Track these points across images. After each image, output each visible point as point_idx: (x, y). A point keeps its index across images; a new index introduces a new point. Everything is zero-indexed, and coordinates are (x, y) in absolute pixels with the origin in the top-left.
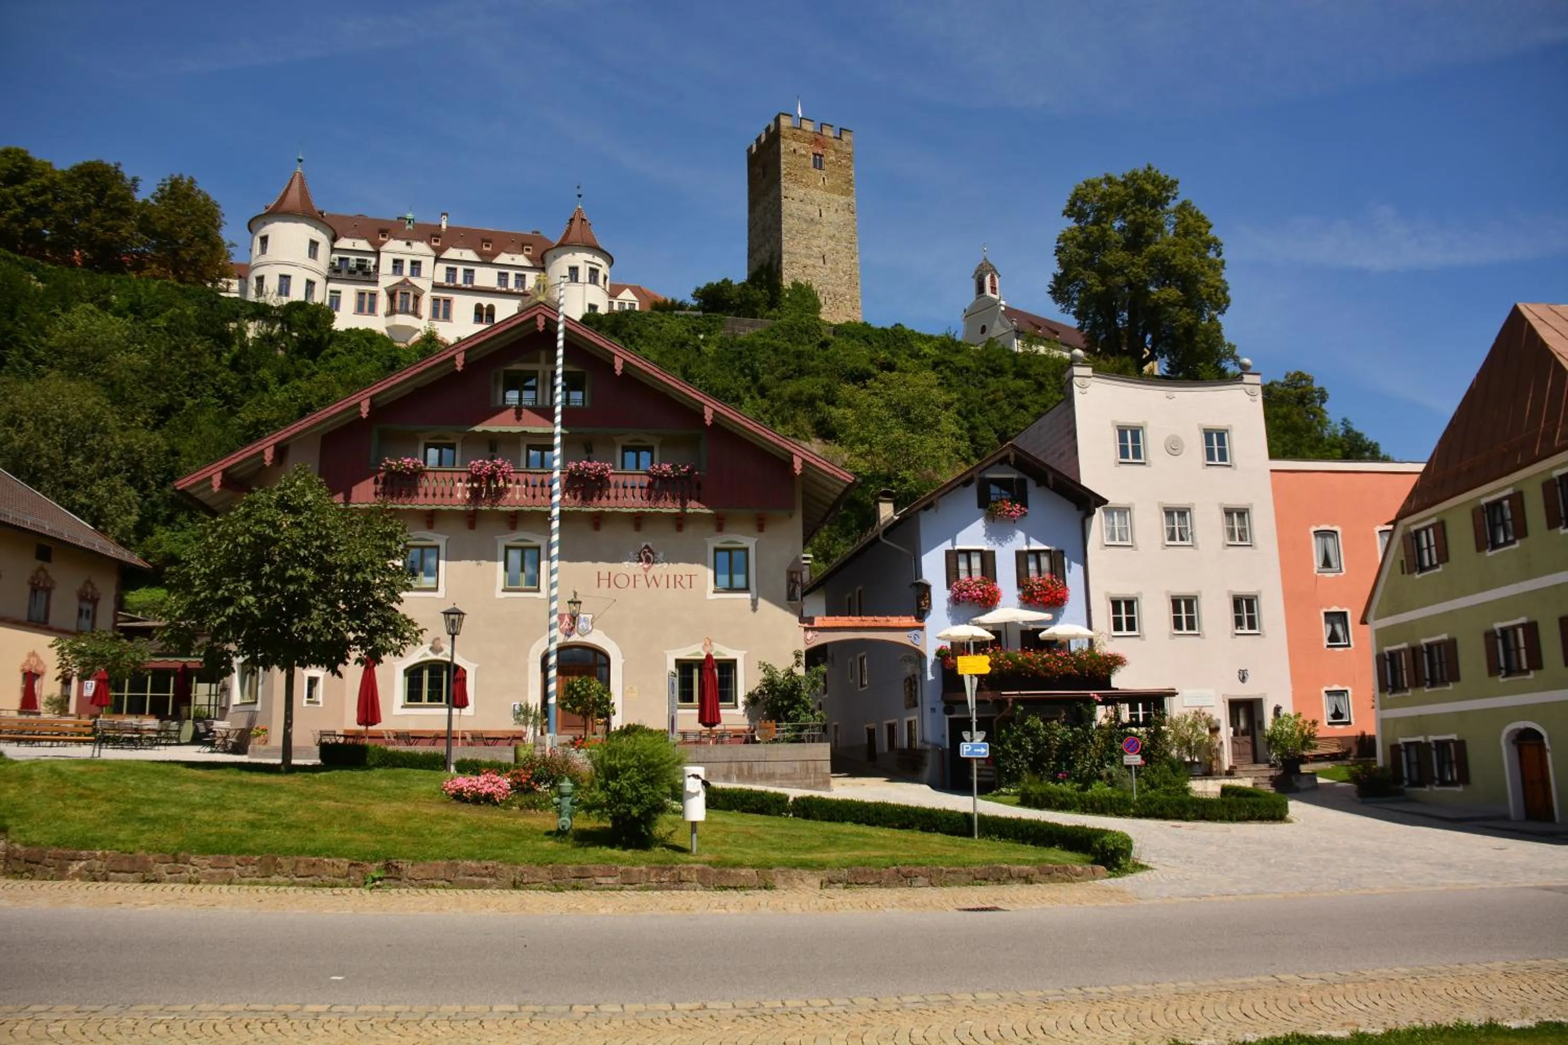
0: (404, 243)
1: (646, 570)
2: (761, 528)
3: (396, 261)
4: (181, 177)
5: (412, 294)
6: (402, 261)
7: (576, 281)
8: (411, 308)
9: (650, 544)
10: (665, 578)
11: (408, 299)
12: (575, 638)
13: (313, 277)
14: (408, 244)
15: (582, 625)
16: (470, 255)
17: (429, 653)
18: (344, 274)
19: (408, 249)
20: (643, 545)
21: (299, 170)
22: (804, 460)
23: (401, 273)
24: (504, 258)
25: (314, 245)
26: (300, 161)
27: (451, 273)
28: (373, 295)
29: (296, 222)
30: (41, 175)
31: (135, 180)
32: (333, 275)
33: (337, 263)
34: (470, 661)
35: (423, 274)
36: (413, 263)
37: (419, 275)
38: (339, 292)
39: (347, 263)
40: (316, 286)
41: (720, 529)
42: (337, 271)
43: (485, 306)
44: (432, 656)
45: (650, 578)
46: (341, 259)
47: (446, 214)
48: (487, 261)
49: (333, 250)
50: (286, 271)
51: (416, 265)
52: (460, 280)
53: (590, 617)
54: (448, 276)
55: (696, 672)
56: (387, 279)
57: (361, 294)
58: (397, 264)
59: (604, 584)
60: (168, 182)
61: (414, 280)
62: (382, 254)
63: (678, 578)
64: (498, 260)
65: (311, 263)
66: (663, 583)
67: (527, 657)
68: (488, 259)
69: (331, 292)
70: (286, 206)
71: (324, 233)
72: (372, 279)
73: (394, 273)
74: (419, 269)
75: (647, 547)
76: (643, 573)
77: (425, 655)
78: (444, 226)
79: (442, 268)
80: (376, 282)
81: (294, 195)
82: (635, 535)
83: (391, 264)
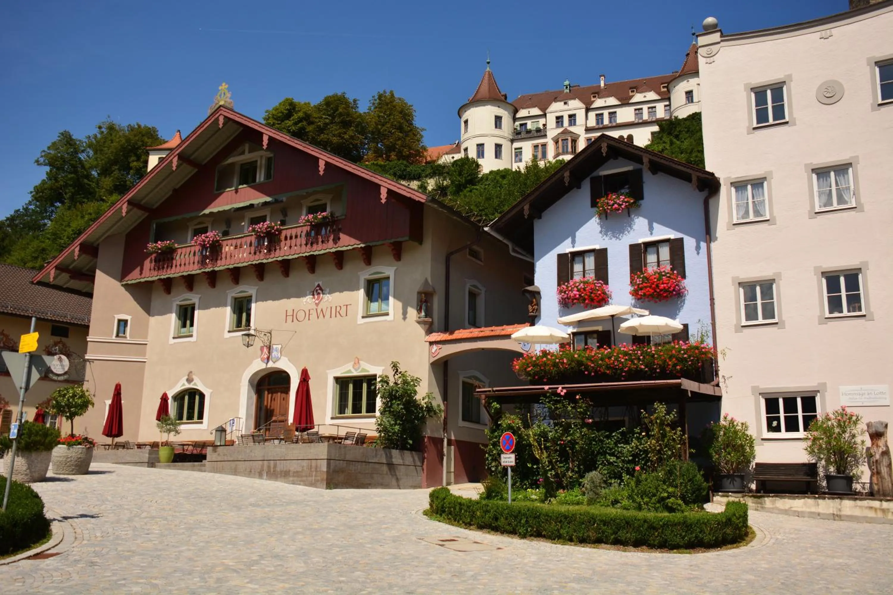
0: (562, 103)
1: (317, 304)
2: (398, 257)
3: (558, 118)
4: (385, 92)
5: (569, 139)
6: (562, 117)
7: (692, 102)
8: (570, 149)
9: (320, 283)
10: (329, 310)
11: (567, 143)
12: (271, 365)
13: (499, 141)
14: (565, 103)
15: (274, 354)
16: (612, 101)
17: (186, 383)
18: (523, 135)
19: (566, 107)
20: (316, 284)
21: (488, 69)
22: (389, 190)
23: (562, 126)
24: (638, 97)
25: (498, 119)
26: (488, 63)
27: (600, 117)
28: (544, 145)
29: (484, 105)
30: (299, 111)
31: (355, 101)
32: (516, 137)
33: (519, 128)
34: (207, 387)
35: (577, 123)
36: (570, 116)
37: (575, 124)
38: (521, 148)
39: (526, 127)
40: (503, 148)
41: (368, 261)
42: (518, 133)
43: (625, 137)
44: (188, 386)
45: (319, 311)
46: (521, 125)
47: (604, 76)
48: (625, 102)
49: (515, 119)
50: (480, 141)
51: (572, 117)
52: (606, 121)
53: (279, 347)
54: (597, 120)
55: (351, 386)
56: (553, 132)
57: (536, 147)
58: (559, 120)
59: (290, 319)
60: (376, 97)
61: (572, 129)
62: (547, 114)
63: (338, 309)
64: (633, 101)
65: (498, 132)
66: (328, 315)
67: (240, 382)
68: (626, 102)
69: (516, 149)
70: (479, 96)
71: (506, 110)
72: (543, 134)
73: (557, 127)
74: (575, 120)
75: (319, 286)
76: (315, 307)
77: (184, 385)
78: (602, 84)
79: (592, 115)
80: (545, 136)
81: (485, 88)
82: (311, 276)
83: (554, 120)
